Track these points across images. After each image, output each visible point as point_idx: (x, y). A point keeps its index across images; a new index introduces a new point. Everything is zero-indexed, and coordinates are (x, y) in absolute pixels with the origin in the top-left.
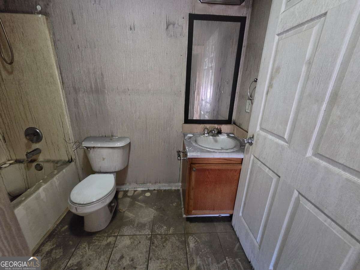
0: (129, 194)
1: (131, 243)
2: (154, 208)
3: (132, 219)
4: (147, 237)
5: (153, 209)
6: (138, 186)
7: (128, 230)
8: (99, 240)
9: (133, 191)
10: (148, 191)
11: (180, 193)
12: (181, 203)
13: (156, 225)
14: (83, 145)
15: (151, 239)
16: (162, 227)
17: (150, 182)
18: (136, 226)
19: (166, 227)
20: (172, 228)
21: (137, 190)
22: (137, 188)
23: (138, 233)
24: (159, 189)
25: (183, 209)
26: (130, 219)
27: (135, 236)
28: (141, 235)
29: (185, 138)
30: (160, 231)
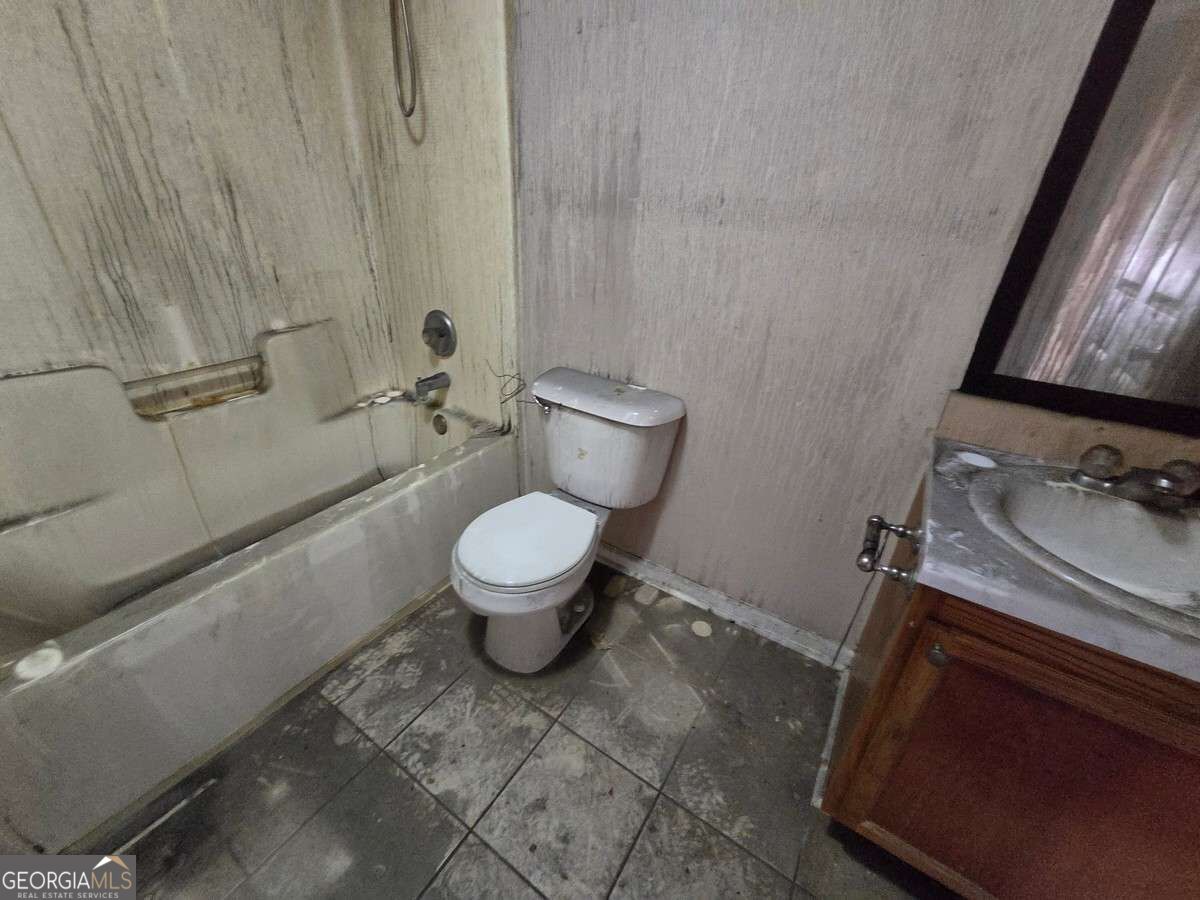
0: (641, 597)
1: (585, 774)
2: (705, 692)
3: (616, 689)
4: (641, 787)
5: (702, 696)
6: (675, 583)
7: (592, 720)
8: (504, 700)
9: (656, 592)
10: (708, 615)
11: (837, 688)
12: (824, 737)
13: (688, 766)
14: (534, 392)
15: (650, 805)
16: (708, 789)
17: (723, 589)
18: (620, 723)
19: (724, 798)
20: (744, 819)
21: (669, 595)
22: (672, 588)
23: (617, 754)
24: (751, 627)
25: (824, 769)
26: (612, 685)
27: (606, 758)
28: (626, 769)
29: (939, 468)
30: (696, 799)
